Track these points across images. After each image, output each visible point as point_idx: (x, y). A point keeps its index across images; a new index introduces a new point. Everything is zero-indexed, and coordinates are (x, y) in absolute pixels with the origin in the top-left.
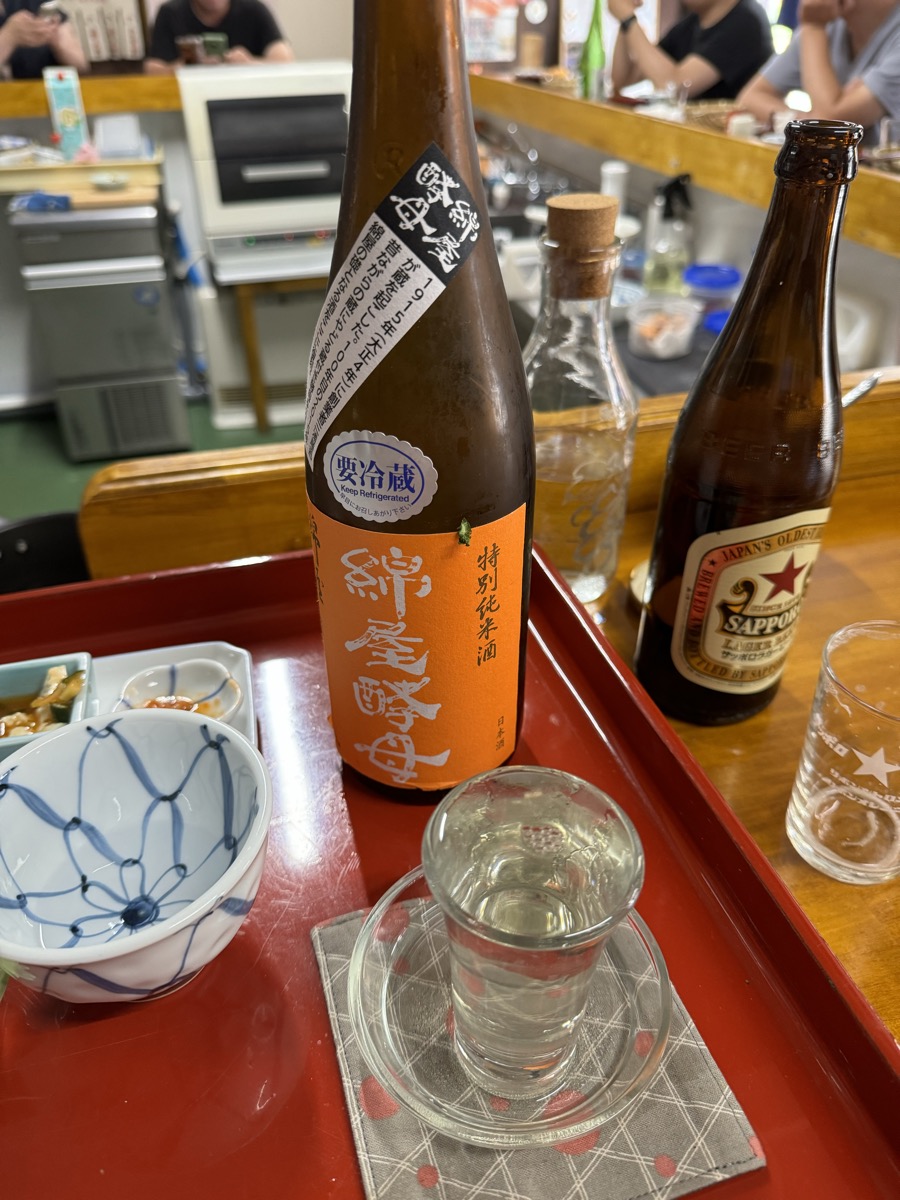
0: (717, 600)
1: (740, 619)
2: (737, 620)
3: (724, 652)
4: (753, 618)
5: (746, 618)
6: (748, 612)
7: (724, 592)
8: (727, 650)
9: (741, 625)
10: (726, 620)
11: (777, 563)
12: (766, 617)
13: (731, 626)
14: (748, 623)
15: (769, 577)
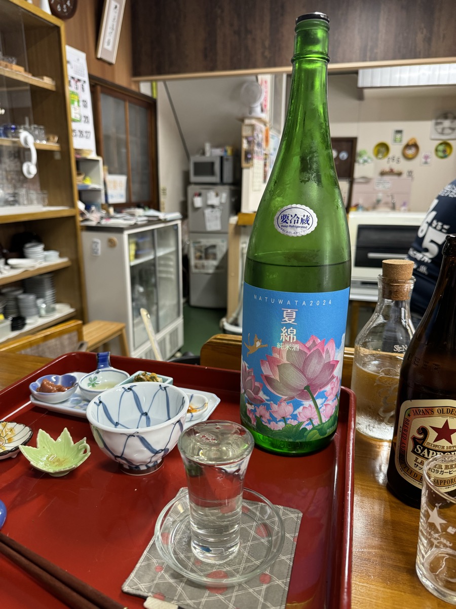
0: (411, 436)
1: (422, 448)
2: (420, 448)
3: (415, 464)
4: (429, 450)
5: (425, 448)
6: (425, 444)
7: (413, 432)
8: (417, 464)
9: (422, 451)
10: (415, 447)
11: (439, 422)
12: (436, 451)
13: (418, 450)
14: (426, 451)
15: (435, 429)
